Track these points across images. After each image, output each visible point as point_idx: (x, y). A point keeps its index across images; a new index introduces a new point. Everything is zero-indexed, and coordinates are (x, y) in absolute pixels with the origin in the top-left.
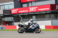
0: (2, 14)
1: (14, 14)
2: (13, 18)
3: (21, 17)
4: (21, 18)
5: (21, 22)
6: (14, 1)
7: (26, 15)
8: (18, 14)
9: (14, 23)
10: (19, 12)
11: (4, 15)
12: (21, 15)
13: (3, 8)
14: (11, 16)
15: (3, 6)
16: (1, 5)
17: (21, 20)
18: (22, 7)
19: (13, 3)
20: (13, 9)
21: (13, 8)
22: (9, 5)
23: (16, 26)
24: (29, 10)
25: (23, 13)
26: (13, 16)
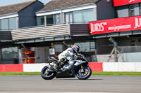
0: (69, 34)
1: (97, 34)
2: (93, 44)
3: (113, 41)
4: (115, 43)
5: (114, 53)
6: (96, 3)
7: (126, 36)
8: (107, 34)
9: (98, 56)
10: (110, 28)
11: (72, 37)
13: (71, 21)
14: (89, 38)
15: (71, 16)
16: (65, 13)
17: (115, 49)
18: (116, 16)
19: (95, 6)
20: (94, 22)
21: (95, 20)
22: (85, 13)
23: (102, 64)
24: (133, 24)
25: (119, 33)
26: (95, 39)
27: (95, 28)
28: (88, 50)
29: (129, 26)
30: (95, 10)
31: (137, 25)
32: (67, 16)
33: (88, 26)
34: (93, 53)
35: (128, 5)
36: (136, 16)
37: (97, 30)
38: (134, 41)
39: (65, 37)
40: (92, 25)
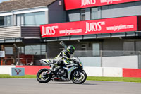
0: (20, 36)
2: (44, 47)
3: (63, 45)
6: (48, 6)
7: (76, 40)
8: (58, 38)
10: (61, 32)
11: (23, 39)
12: (64, 41)
13: (22, 23)
14: (41, 41)
15: (22, 18)
16: (16, 15)
18: (67, 20)
19: (47, 9)
20: (45, 26)
21: (47, 23)
22: (36, 16)
24: (84, 29)
25: (70, 37)
26: (46, 42)
27: (47, 31)
28: (39, 54)
29: (80, 31)
30: (47, 13)
31: (87, 30)
32: (18, 18)
33: (40, 29)
35: (80, 9)
36: (87, 21)
38: (84, 46)
39: (16, 39)
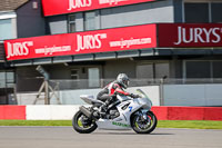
1: (17, 59)
2: (11, 75)
3: (42, 71)
5: (44, 90)
6: (16, 10)
7: (62, 64)
8: (33, 60)
9: (18, 95)
12: (43, 66)
14: (5, 66)
17: (45, 84)
18: (48, 32)
19: (14, 16)
20: (12, 41)
21: (15, 37)
23: (24, 107)
24: (74, 45)
26: (14, 68)
28: (3, 86)
29: (68, 48)
30: (14, 22)
31: (80, 47)
33: (4, 46)
34: (11, 91)
35: (67, 15)
36: (78, 33)
37: (16, 53)
38: (74, 72)
40: (9, 45)
